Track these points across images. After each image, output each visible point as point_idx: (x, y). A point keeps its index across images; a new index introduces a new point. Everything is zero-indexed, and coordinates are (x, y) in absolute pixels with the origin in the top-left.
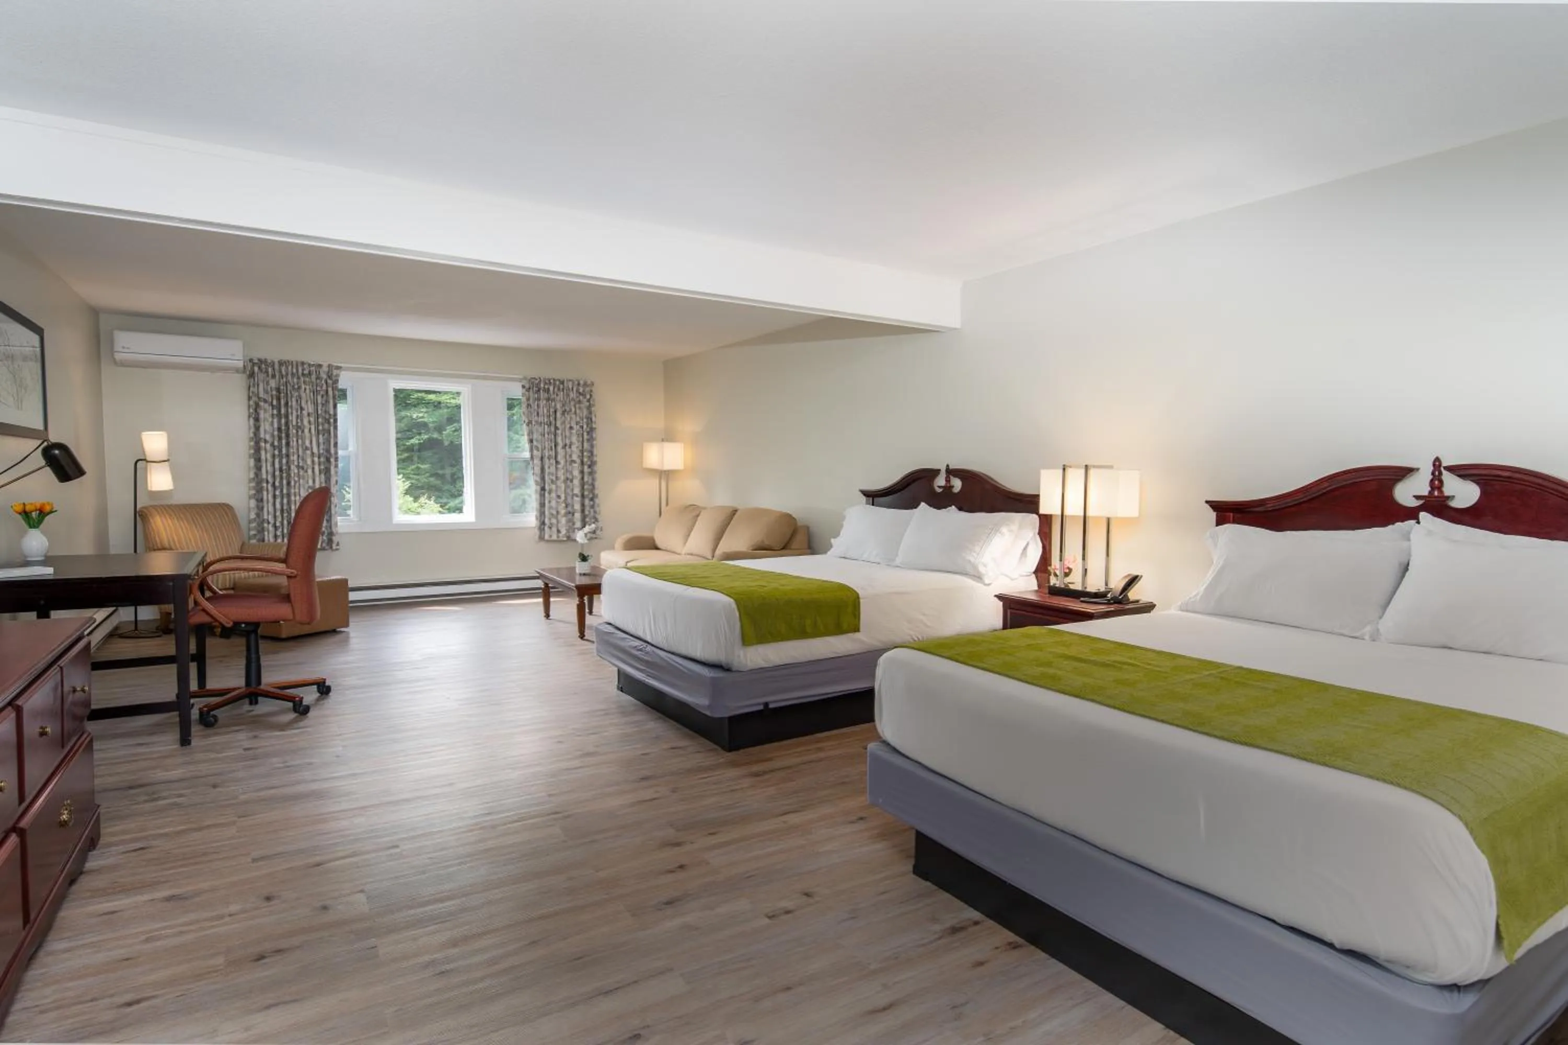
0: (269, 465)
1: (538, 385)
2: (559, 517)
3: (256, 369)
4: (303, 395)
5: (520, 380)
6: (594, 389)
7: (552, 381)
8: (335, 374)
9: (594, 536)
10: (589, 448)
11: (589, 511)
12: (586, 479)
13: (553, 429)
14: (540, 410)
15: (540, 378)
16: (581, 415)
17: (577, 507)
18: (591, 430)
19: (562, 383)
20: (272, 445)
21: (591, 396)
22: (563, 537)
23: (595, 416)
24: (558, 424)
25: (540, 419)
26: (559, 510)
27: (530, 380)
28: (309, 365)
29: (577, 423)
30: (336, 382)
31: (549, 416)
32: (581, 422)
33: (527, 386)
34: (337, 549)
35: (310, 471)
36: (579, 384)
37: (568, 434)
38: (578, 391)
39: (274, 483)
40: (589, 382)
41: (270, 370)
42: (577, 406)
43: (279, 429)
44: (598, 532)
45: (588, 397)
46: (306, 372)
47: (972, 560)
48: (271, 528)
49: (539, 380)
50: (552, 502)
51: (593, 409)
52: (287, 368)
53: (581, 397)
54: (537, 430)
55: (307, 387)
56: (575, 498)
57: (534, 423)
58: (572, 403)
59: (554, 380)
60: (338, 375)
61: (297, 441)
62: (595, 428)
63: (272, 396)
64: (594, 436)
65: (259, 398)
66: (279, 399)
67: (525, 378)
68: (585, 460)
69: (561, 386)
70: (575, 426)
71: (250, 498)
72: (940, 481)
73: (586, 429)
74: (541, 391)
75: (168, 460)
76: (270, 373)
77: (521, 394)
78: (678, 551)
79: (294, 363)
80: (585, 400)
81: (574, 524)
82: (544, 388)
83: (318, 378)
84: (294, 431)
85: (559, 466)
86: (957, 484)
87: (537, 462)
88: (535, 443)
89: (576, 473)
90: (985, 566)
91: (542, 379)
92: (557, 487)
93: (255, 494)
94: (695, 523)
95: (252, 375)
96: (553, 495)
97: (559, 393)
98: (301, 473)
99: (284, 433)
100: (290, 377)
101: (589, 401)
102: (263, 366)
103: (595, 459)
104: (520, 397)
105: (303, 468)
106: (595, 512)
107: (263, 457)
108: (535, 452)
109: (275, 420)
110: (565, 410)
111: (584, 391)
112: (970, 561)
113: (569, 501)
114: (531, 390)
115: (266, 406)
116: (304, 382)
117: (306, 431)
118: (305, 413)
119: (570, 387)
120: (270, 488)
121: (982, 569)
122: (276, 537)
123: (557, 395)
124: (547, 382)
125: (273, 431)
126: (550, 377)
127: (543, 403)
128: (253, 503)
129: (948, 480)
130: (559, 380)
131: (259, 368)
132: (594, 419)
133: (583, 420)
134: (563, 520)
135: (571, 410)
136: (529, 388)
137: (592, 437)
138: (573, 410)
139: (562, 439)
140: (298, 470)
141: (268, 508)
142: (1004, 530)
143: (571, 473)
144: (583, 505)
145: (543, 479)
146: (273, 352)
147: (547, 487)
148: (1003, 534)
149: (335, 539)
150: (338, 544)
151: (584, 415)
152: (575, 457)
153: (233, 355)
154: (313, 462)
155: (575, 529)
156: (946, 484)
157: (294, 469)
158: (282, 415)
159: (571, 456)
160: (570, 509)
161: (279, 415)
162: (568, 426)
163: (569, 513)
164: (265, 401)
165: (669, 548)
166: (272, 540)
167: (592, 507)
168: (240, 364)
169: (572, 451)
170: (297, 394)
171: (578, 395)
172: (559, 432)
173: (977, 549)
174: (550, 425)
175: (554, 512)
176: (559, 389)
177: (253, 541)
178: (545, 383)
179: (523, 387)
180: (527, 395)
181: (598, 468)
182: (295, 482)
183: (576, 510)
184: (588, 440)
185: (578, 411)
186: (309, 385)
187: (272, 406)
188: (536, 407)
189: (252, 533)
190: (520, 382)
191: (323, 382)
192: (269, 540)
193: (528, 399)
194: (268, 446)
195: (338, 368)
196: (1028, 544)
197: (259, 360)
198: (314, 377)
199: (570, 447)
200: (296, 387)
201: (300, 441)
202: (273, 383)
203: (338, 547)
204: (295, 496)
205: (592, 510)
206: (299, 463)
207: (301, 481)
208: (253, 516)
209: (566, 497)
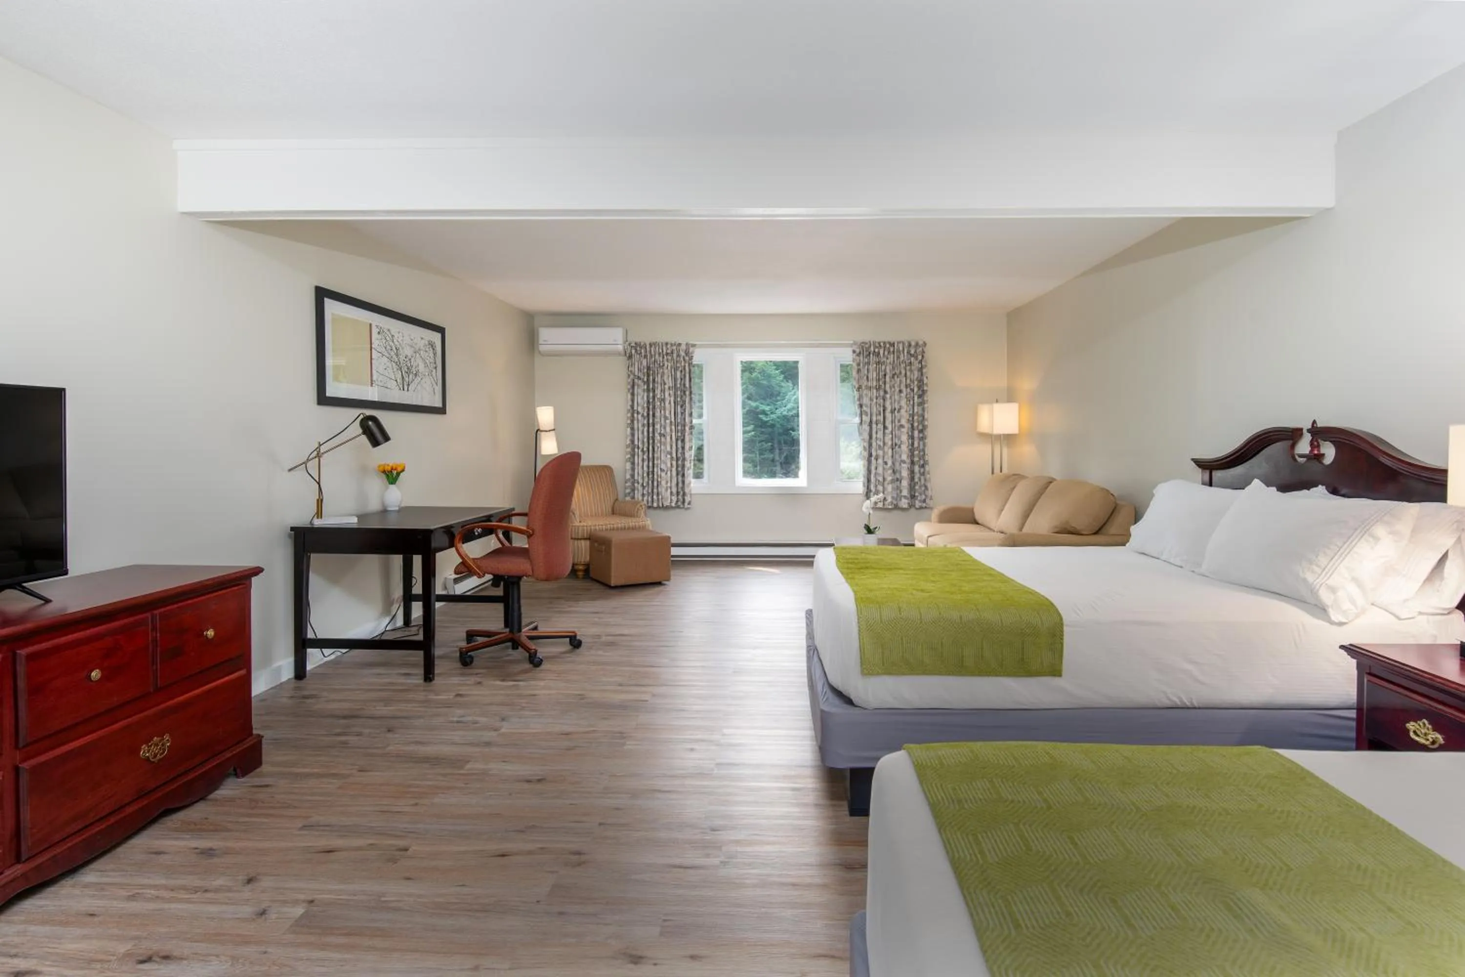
0: (640, 432)
1: (868, 349)
2: (886, 483)
3: (633, 351)
4: (666, 371)
5: (851, 346)
6: (925, 350)
7: (882, 344)
8: (691, 351)
9: (924, 505)
10: (920, 412)
11: (920, 479)
12: (916, 445)
13: (882, 393)
14: (869, 376)
15: (870, 342)
16: (912, 377)
17: (905, 473)
18: (922, 394)
19: (893, 345)
20: (643, 415)
21: (923, 356)
22: (889, 505)
23: (927, 378)
24: (888, 388)
25: (869, 384)
26: (886, 476)
27: (860, 345)
28: (672, 345)
29: (906, 387)
30: (691, 358)
31: (879, 380)
32: (912, 384)
33: (858, 351)
34: (688, 508)
35: (668, 438)
36: (910, 345)
37: (897, 397)
38: (909, 352)
39: (643, 449)
40: (921, 343)
41: (643, 351)
42: (908, 368)
43: (648, 402)
44: (927, 501)
45: (920, 357)
46: (669, 351)
47: (1310, 577)
48: (640, 488)
49: (869, 344)
50: (879, 467)
51: (924, 371)
52: (655, 348)
53: (912, 359)
54: (866, 395)
55: (669, 365)
56: (903, 465)
57: (863, 388)
58: (903, 365)
59: (884, 343)
60: (693, 352)
61: (661, 412)
62: (927, 391)
63: (644, 373)
64: (925, 399)
65: (635, 376)
66: (648, 376)
67: (855, 343)
68: (916, 424)
69: (892, 349)
70: (904, 390)
71: (627, 461)
72: (1304, 447)
73: (917, 392)
74: (871, 355)
75: (554, 430)
76: (643, 354)
77: (852, 359)
78: (992, 526)
79: (660, 344)
80: (917, 362)
81: (901, 491)
82: (874, 351)
83: (678, 356)
84: (659, 403)
85: (887, 431)
86: (1329, 452)
87: (866, 427)
88: (864, 408)
89: (904, 438)
90: (1333, 590)
91: (872, 343)
92: (884, 452)
93: (630, 458)
94: (1010, 495)
95: (630, 357)
96: (880, 461)
97: (889, 356)
98: (663, 439)
99: (650, 405)
100: (657, 356)
101: (921, 362)
102: (638, 349)
103: (926, 423)
104: (851, 363)
105: (664, 436)
106: (925, 480)
107: (636, 426)
108: (864, 417)
109: (646, 394)
110: (895, 374)
111: (915, 352)
112: (1305, 580)
113: (897, 467)
114: (862, 355)
115: (640, 382)
116: (667, 360)
117: (667, 403)
118: (667, 387)
119: (901, 348)
120: (640, 453)
121: (1325, 596)
122: (643, 495)
123: (887, 358)
124: (877, 345)
125: (644, 403)
126: (881, 340)
127: (872, 367)
128: (628, 466)
129: (1314, 445)
130: (890, 343)
131: (636, 350)
132: (925, 381)
133: (914, 383)
134: (889, 488)
135: (900, 373)
136: (860, 353)
137: (923, 400)
138: (903, 372)
139: (891, 403)
140: (660, 436)
141: (638, 470)
142: (1380, 530)
143: (899, 438)
144: (912, 472)
145: (870, 445)
146: (645, 336)
147: (874, 454)
148: (1377, 539)
149: (687, 499)
150: (689, 503)
151: (916, 377)
152: (903, 422)
153: (615, 341)
154: (671, 430)
155: (902, 496)
156: (1312, 451)
157: (657, 437)
158: (650, 390)
159: (899, 421)
160: (898, 476)
161: (648, 390)
162: (897, 390)
163: (897, 480)
164: (639, 378)
165: (985, 523)
166: (640, 498)
167: (923, 474)
168: (620, 348)
169: (901, 416)
170: (661, 370)
171: (909, 356)
172: (888, 396)
173: (1323, 560)
174: (878, 389)
175: (881, 479)
176: (889, 352)
177: (628, 498)
178: (875, 347)
179: (854, 352)
180: (858, 361)
181: (929, 432)
182: (658, 448)
183: (903, 477)
184: (920, 404)
185: (908, 373)
186: (671, 363)
187: (643, 381)
188: (866, 372)
189: (628, 491)
190: (852, 347)
191: (682, 359)
192: (638, 499)
193: (859, 365)
194: (640, 416)
195: (694, 346)
196: (1445, 557)
197: (636, 344)
198: (675, 355)
199: (899, 411)
200: (661, 365)
201: (662, 412)
202: (644, 363)
203: (689, 506)
204: (657, 460)
205: (922, 478)
206: (661, 430)
207: (662, 447)
208: (628, 477)
209: (893, 463)
